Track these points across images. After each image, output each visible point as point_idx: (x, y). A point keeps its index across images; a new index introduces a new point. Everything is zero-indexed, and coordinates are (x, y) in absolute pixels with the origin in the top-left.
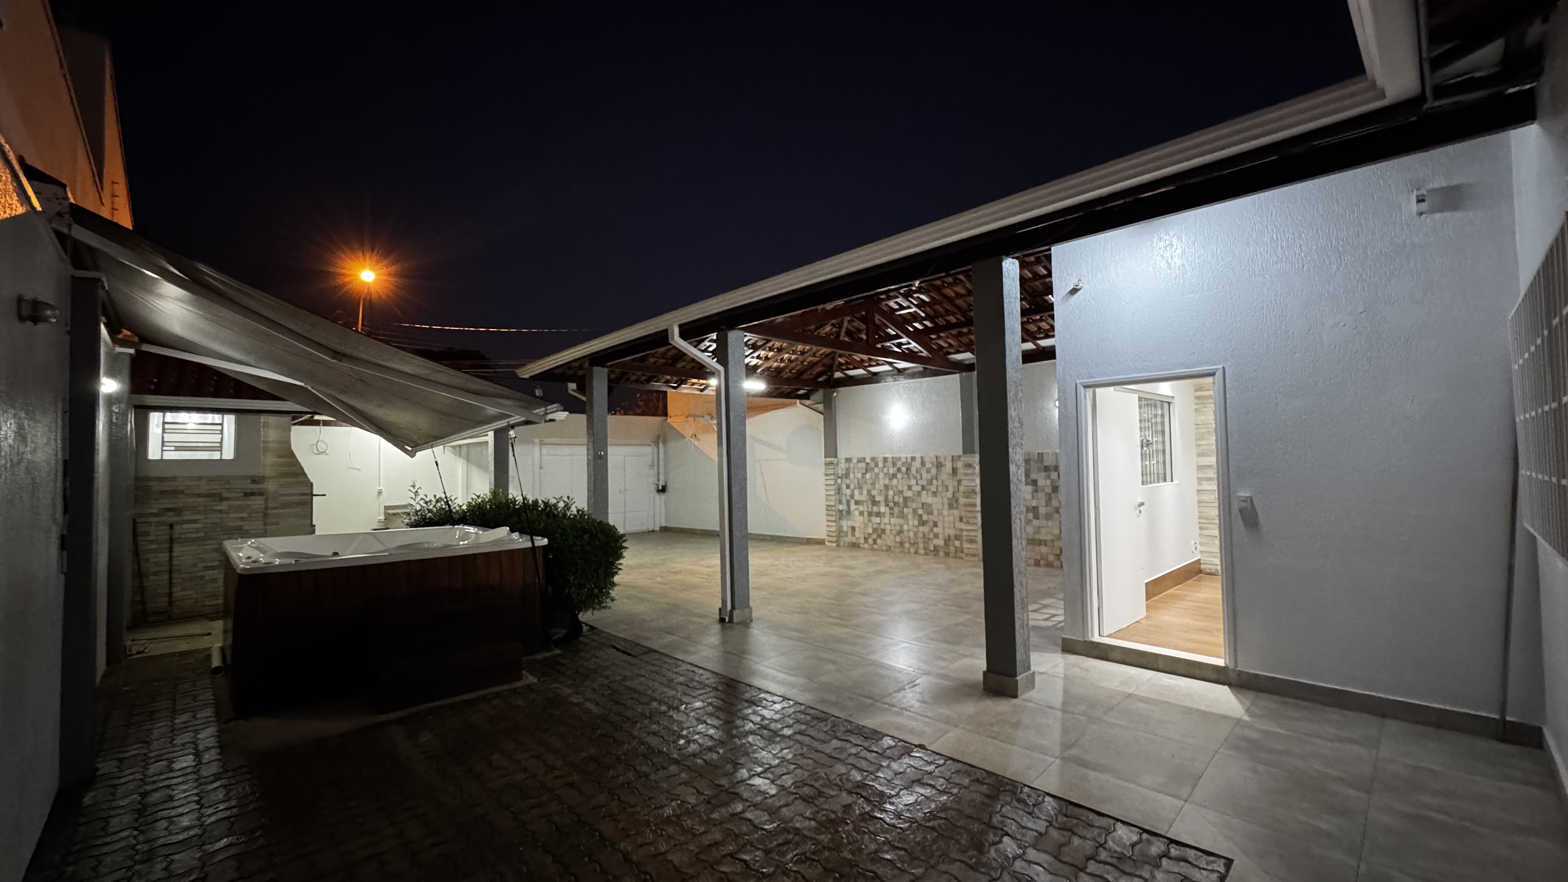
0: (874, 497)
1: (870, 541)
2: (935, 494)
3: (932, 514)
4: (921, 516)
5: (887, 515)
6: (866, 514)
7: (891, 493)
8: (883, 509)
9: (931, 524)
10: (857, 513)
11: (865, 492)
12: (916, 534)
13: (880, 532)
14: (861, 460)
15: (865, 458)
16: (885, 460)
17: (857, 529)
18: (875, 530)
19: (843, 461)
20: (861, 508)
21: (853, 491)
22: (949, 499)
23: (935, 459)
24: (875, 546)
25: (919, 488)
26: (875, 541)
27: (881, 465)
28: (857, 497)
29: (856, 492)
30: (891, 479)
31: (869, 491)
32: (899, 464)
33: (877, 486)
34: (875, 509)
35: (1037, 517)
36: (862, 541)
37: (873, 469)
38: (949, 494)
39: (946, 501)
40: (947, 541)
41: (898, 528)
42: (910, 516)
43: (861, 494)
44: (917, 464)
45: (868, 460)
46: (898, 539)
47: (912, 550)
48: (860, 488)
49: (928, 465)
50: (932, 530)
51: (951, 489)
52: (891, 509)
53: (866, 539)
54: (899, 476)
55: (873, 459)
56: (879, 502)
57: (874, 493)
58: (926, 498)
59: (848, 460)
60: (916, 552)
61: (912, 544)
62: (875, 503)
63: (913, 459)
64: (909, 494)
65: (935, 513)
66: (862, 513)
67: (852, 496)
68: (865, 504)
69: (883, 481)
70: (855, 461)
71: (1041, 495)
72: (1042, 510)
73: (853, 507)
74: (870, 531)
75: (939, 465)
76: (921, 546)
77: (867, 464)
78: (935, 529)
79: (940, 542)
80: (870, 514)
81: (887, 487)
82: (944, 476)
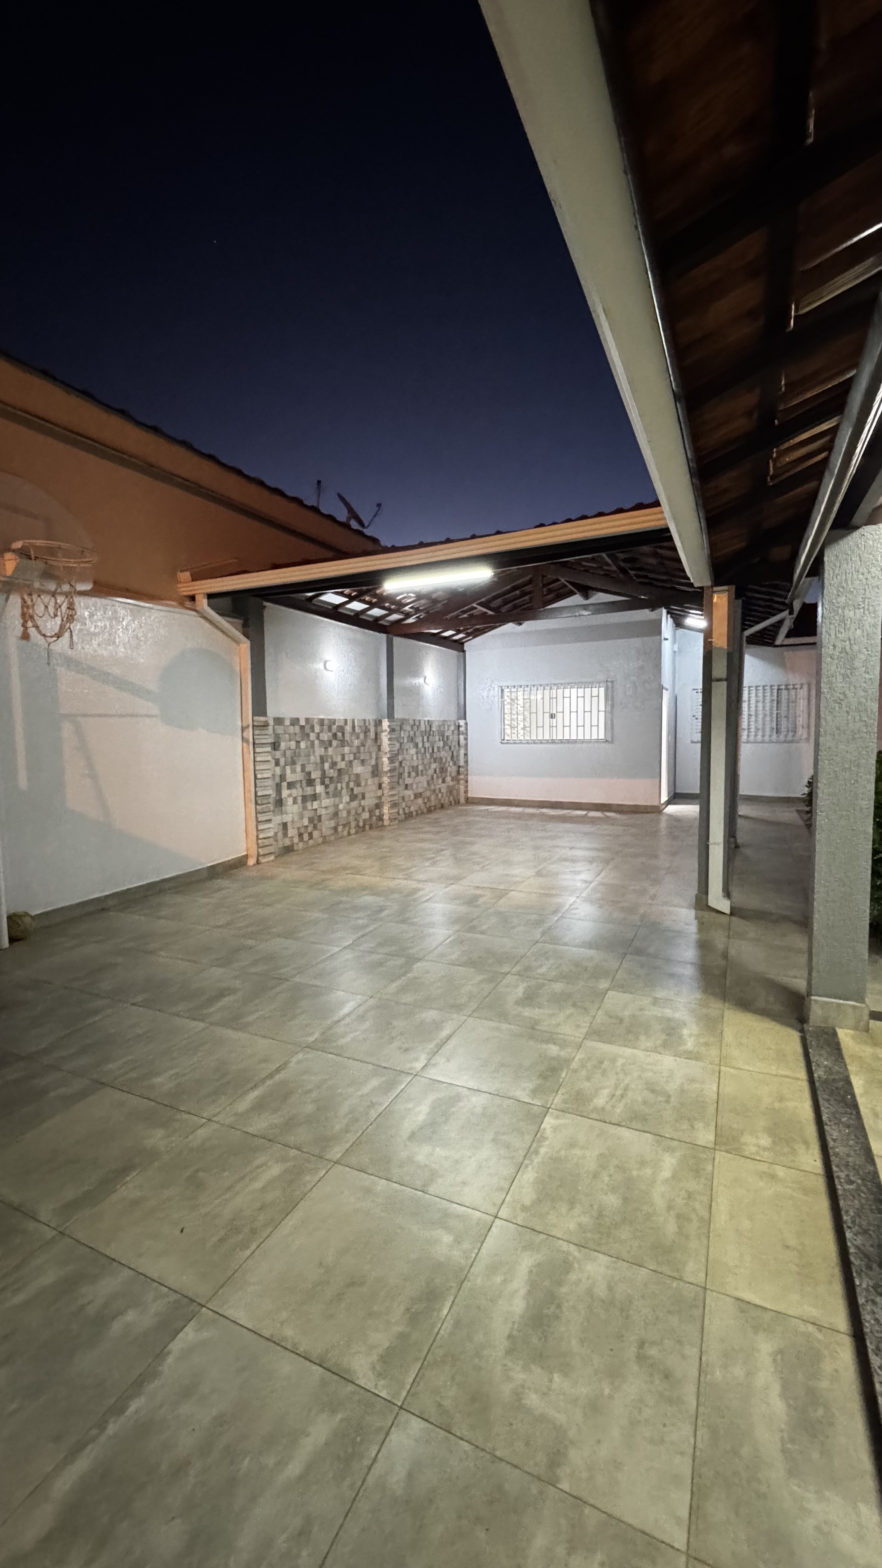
0: (309, 773)
1: (306, 837)
2: (363, 762)
3: (359, 785)
4: (352, 790)
5: (323, 795)
6: (299, 799)
7: (327, 766)
8: (319, 789)
9: (360, 797)
10: (290, 800)
11: (298, 768)
12: (349, 812)
13: (315, 820)
14: (295, 722)
15: (298, 719)
16: (321, 722)
17: (289, 825)
18: (311, 820)
19: (271, 722)
20: (294, 792)
21: (284, 769)
22: (373, 766)
23: (362, 724)
24: (311, 842)
25: (352, 758)
26: (311, 835)
27: (317, 729)
28: (290, 777)
29: (288, 769)
30: (326, 748)
31: (303, 766)
32: (334, 727)
33: (312, 758)
34: (309, 791)
35: (417, 775)
36: (296, 840)
37: (308, 735)
38: (373, 762)
39: (370, 769)
40: (371, 812)
41: (331, 810)
42: (344, 791)
43: (293, 771)
44: (348, 728)
45: (302, 723)
46: (332, 823)
47: (345, 833)
48: (293, 763)
49: (357, 730)
50: (360, 805)
51: (374, 756)
52: (327, 787)
53: (301, 835)
54: (335, 743)
55: (307, 720)
56: (314, 780)
57: (308, 768)
58: (358, 769)
59: (279, 721)
60: (349, 834)
61: (344, 826)
62: (310, 782)
63: (346, 721)
64: (342, 765)
65: (363, 784)
66: (295, 801)
67: (283, 777)
68: (298, 786)
69: (319, 751)
70: (287, 723)
71: (419, 755)
72: (420, 768)
73: (285, 793)
74: (306, 822)
75: (366, 731)
76: (353, 824)
77: (302, 727)
78: (363, 803)
79: (366, 815)
80: (305, 799)
81: (323, 760)
82: (369, 742)
